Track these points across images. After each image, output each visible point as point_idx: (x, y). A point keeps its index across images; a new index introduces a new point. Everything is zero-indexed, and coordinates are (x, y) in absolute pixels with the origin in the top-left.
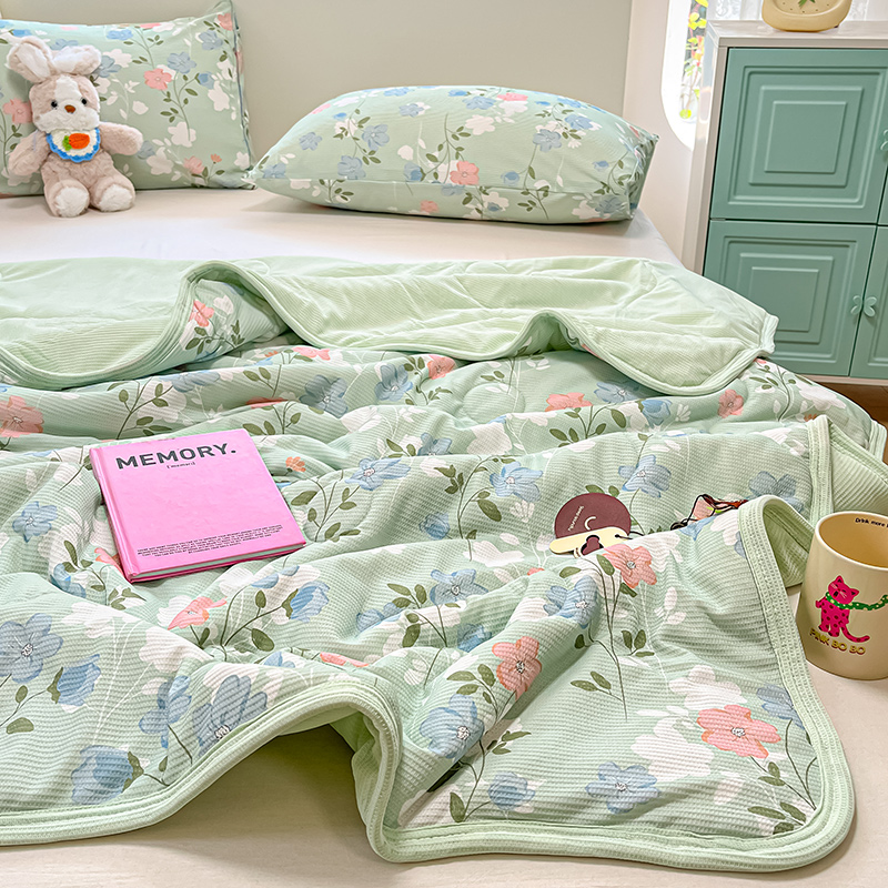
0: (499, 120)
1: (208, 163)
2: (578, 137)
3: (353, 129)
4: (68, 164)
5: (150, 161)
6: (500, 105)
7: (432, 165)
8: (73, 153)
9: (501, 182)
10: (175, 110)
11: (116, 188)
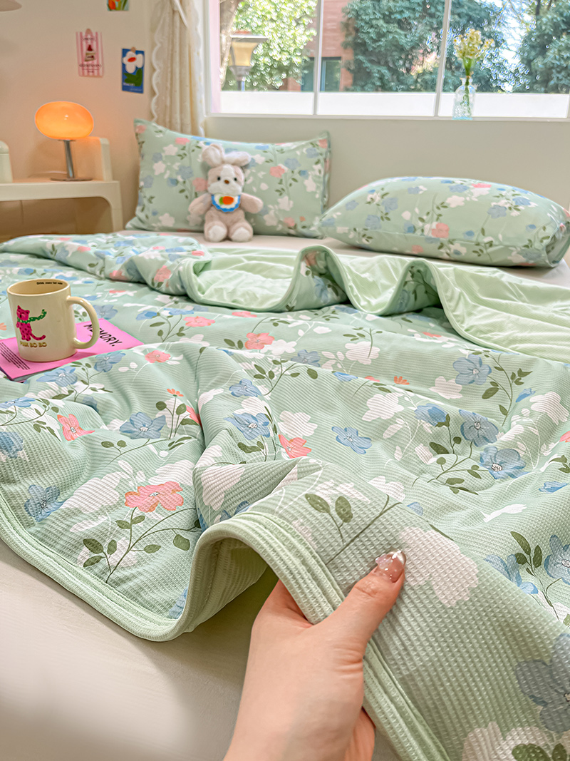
0: (468, 199)
1: (297, 221)
2: (518, 210)
3: (378, 199)
4: (220, 213)
5: (266, 217)
6: (472, 191)
7: (420, 224)
8: (224, 206)
9: (462, 237)
10: (283, 189)
11: (242, 230)
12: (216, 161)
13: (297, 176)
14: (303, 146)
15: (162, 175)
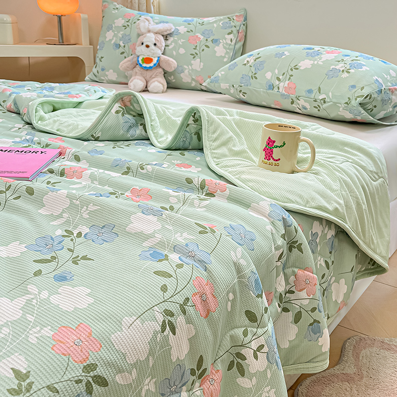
1: (206, 79)
2: (349, 73)
4: (142, 70)
5: (182, 75)
6: (322, 56)
7: (277, 83)
8: (145, 65)
9: (304, 94)
10: (197, 54)
11: (156, 83)
12: (143, 30)
13: (210, 44)
14: (221, 20)
15: (111, 40)
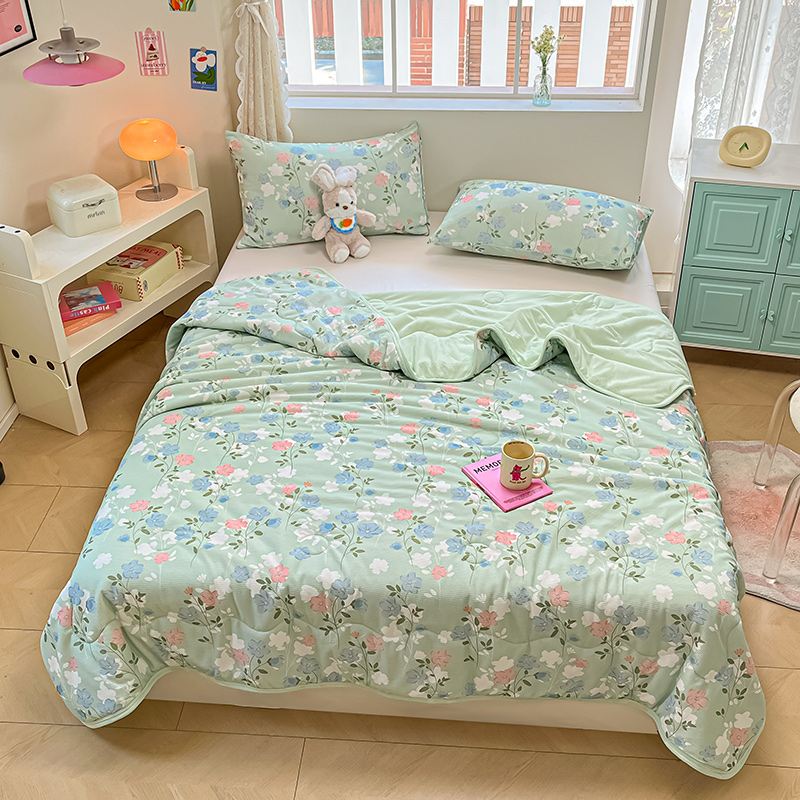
0: (563, 218)
1: (406, 224)
2: (604, 232)
3: (487, 217)
6: (566, 209)
7: (527, 241)
9: (563, 253)
10: (390, 197)
11: (363, 247)
13: (399, 181)
